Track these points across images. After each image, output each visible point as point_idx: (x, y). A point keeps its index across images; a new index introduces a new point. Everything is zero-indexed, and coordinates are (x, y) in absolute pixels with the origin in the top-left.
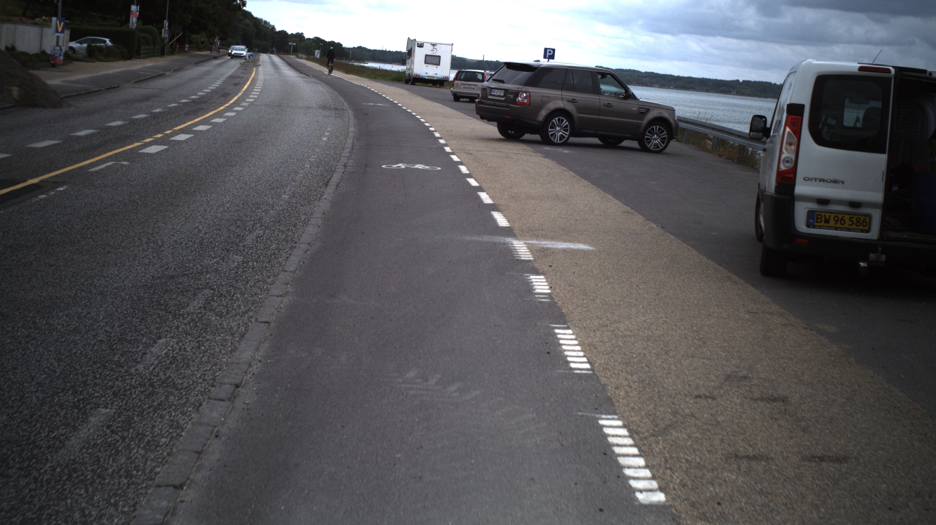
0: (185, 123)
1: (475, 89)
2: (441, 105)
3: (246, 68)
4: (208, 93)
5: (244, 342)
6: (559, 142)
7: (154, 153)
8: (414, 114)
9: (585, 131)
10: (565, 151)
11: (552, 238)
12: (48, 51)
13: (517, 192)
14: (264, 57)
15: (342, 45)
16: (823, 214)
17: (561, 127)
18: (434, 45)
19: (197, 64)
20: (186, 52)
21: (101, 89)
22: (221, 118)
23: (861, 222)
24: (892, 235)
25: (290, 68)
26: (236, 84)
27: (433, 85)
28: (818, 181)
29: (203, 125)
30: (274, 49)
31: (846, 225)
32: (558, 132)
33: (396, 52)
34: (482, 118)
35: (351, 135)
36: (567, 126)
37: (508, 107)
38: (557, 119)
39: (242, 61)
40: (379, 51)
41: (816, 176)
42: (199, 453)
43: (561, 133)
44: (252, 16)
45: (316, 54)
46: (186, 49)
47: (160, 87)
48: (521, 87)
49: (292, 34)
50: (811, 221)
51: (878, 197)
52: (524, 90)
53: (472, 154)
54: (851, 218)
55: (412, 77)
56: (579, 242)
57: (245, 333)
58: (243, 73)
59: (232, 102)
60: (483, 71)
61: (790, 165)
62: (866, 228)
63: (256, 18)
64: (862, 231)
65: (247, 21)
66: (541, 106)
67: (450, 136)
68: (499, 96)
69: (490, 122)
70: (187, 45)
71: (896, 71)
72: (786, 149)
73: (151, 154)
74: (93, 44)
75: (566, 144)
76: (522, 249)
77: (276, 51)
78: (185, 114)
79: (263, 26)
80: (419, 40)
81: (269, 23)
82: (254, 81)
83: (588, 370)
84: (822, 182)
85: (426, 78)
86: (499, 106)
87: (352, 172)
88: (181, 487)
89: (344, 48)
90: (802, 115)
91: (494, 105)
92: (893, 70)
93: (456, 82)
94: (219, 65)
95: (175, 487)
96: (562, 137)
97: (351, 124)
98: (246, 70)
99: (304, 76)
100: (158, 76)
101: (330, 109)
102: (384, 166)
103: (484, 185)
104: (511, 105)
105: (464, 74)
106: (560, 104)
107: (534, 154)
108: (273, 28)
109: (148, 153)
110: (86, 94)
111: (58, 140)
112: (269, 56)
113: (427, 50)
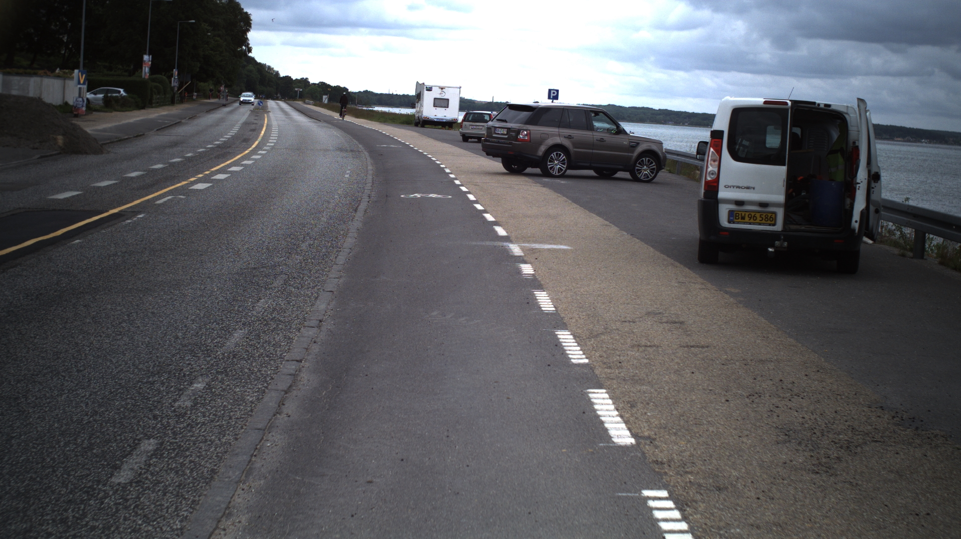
0: (219, 165)
1: (480, 129)
2: (451, 146)
3: (257, 114)
4: (229, 138)
5: (319, 300)
6: (557, 174)
7: (203, 190)
8: (425, 153)
9: (581, 164)
10: (562, 182)
11: (541, 243)
12: (71, 103)
13: (516, 213)
14: (271, 103)
15: (348, 90)
16: (739, 213)
17: (559, 160)
18: (442, 89)
19: (209, 111)
20: (194, 100)
21: (130, 137)
22: (249, 160)
23: (769, 218)
24: (793, 227)
25: (300, 114)
26: (253, 130)
27: (442, 127)
28: (735, 187)
29: (235, 166)
30: (279, 95)
31: (758, 221)
32: (556, 165)
33: (404, 95)
34: (488, 154)
35: (370, 172)
36: (564, 160)
37: (510, 144)
38: (555, 153)
39: (252, 107)
40: (386, 94)
41: (734, 184)
42: (307, 349)
43: (559, 166)
44: (256, 61)
45: (324, 100)
46: (194, 97)
47: (182, 134)
48: (522, 125)
49: (296, 79)
50: (732, 218)
51: (781, 198)
52: (525, 128)
53: (478, 186)
54: (761, 215)
55: (421, 120)
56: (561, 244)
57: (317, 297)
58: (256, 120)
59: (254, 146)
60: (490, 112)
61: (714, 177)
62: (773, 222)
63: (260, 63)
64: (770, 225)
65: (250, 67)
66: (540, 143)
67: (459, 172)
68: (502, 134)
69: (495, 158)
70: (196, 94)
71: (792, 104)
72: (711, 165)
73: (200, 190)
74: (109, 95)
75: (563, 176)
76: (516, 249)
77: (280, 97)
78: (215, 158)
79: (267, 72)
80: (428, 83)
81: (273, 68)
82: (269, 127)
83: (553, 311)
84: (738, 189)
85: (435, 120)
86: (503, 143)
87: (376, 202)
88: (300, 361)
89: (350, 92)
90: (722, 139)
91: (498, 142)
92: (790, 103)
93: (464, 123)
94: (231, 112)
95: (297, 361)
96: (560, 170)
97: (369, 163)
98: (257, 116)
99: (316, 121)
100: (176, 124)
101: (346, 151)
102: (402, 196)
103: (488, 209)
104: (513, 142)
105: (472, 115)
106: (558, 140)
107: (534, 184)
108: (277, 73)
109: (197, 189)
110: (117, 141)
111: (115, 180)
112: (276, 103)
113: (436, 93)
